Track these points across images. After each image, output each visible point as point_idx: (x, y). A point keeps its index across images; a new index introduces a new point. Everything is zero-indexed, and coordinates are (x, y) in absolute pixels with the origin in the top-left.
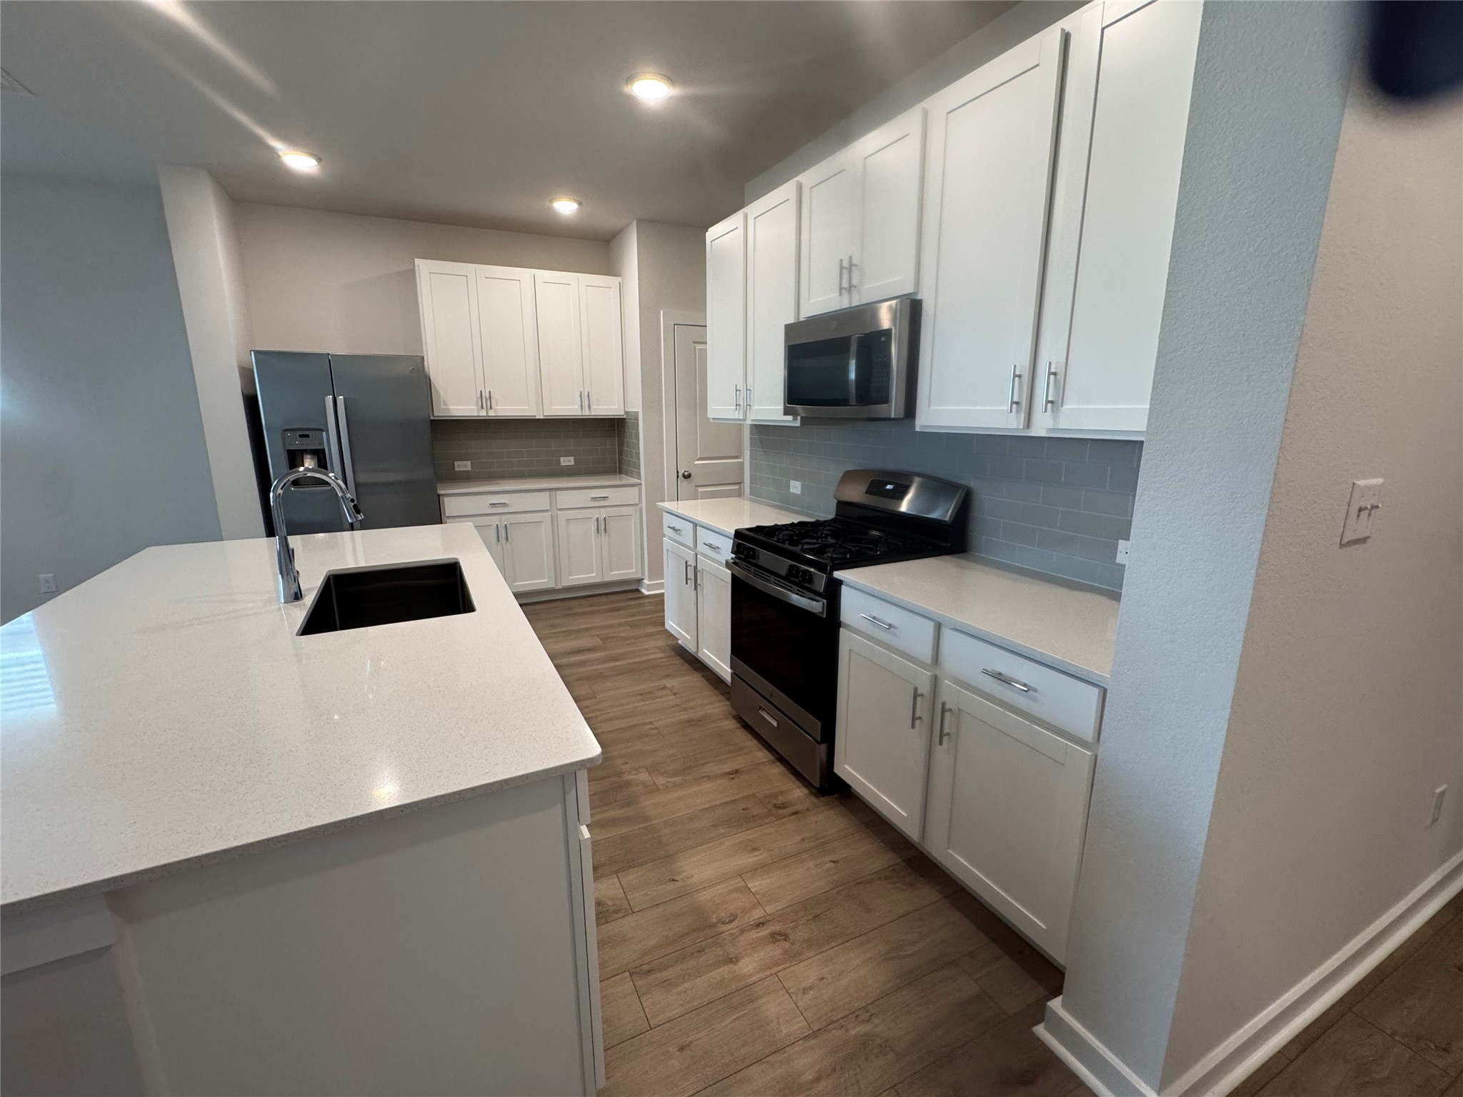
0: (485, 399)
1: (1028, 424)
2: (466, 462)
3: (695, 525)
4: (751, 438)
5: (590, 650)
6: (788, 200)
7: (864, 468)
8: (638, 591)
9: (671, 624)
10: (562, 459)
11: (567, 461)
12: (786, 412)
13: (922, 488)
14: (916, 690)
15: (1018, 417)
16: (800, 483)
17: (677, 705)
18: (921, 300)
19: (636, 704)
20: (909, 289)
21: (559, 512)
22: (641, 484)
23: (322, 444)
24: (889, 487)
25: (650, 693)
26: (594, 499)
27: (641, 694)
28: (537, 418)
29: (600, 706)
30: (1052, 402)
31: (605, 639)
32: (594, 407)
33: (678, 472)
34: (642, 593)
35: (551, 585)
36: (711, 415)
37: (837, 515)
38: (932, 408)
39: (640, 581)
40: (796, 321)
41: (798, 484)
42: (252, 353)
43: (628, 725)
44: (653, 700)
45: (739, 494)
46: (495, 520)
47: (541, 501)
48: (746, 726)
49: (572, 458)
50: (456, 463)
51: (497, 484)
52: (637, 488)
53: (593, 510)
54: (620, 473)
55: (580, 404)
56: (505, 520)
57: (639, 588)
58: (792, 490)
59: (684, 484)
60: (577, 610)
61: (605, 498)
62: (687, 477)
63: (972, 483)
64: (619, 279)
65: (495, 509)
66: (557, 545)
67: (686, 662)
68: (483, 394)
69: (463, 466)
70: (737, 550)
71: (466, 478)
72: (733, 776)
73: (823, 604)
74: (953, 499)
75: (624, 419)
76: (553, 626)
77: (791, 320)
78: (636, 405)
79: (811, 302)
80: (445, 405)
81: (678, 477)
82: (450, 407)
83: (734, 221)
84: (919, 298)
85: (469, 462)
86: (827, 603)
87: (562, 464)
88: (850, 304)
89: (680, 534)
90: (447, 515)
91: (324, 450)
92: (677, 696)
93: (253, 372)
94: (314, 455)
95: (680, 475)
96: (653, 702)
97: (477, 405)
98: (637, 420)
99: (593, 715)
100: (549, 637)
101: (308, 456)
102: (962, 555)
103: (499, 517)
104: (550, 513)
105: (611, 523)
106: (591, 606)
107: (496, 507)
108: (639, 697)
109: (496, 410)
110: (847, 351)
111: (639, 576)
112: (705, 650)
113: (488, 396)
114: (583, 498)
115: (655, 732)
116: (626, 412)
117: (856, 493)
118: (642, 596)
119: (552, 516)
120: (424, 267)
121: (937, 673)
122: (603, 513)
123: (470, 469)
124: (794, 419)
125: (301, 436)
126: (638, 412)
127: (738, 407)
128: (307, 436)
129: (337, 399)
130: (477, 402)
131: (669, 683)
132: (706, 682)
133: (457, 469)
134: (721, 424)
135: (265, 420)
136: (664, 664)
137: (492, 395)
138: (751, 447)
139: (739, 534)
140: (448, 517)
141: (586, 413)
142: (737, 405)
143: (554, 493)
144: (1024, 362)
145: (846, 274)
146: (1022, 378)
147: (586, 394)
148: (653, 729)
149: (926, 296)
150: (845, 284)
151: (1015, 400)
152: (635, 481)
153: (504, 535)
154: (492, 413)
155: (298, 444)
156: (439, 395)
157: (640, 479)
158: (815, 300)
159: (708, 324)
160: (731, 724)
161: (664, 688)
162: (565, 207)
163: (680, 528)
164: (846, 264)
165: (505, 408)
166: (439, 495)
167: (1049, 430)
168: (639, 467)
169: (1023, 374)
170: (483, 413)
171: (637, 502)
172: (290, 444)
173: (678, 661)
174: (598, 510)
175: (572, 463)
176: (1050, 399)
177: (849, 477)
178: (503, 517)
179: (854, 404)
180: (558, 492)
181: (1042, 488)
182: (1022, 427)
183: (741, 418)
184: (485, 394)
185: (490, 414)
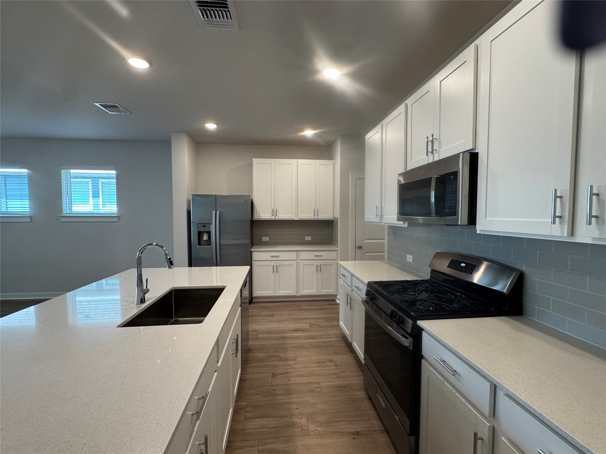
0: (274, 212)
1: (572, 232)
2: (266, 237)
3: (352, 275)
4: (388, 231)
5: (303, 330)
6: (401, 113)
7: (448, 251)
8: (334, 300)
9: (342, 324)
10: (306, 237)
11: (308, 238)
12: (399, 220)
13: (488, 268)
14: (476, 434)
15: (562, 228)
16: (412, 256)
17: (335, 374)
18: (478, 153)
19: (315, 369)
20: (469, 147)
21: (300, 261)
22: (338, 250)
23: (210, 229)
24: (463, 265)
25: (323, 362)
26: (316, 256)
27: (319, 362)
28: (295, 220)
29: (297, 366)
30: (596, 217)
31: (311, 325)
32: (320, 215)
33: (356, 245)
34: (336, 302)
35: (295, 294)
36: (366, 219)
37: (431, 277)
38: (487, 219)
39: (336, 295)
40: (405, 171)
41: (411, 257)
42: (191, 195)
43: (306, 382)
44: (324, 367)
45: (381, 258)
46: (273, 263)
47: (293, 256)
48: (370, 399)
49: (310, 237)
50: (263, 238)
51: (277, 247)
52: (336, 252)
53: (316, 261)
54: (331, 244)
55: (313, 214)
56: (277, 263)
57: (336, 299)
58: (408, 260)
59: (358, 251)
60: (304, 307)
61: (321, 256)
62: (360, 248)
63: (524, 268)
64: (333, 161)
65: (273, 258)
66: (298, 276)
67: (347, 346)
68: (274, 210)
69: (265, 239)
70: (368, 293)
71: (266, 244)
72: (354, 436)
73: (410, 340)
74: (509, 278)
75: (333, 220)
76: (291, 315)
77: (402, 171)
78: (337, 215)
79: (412, 161)
80: (259, 214)
81: (356, 248)
82: (261, 215)
83: (378, 129)
84: (476, 151)
85: (268, 238)
86: (413, 340)
87: (306, 239)
88: (433, 160)
89: (346, 279)
90: (254, 260)
91: (210, 232)
92: (337, 367)
93: (190, 201)
94: (208, 233)
95: (357, 246)
96: (324, 369)
97: (271, 214)
98: (338, 221)
99: (291, 371)
100: (287, 320)
101: (205, 234)
102: (518, 317)
103: (274, 262)
104: (296, 261)
105: (323, 268)
106: (311, 306)
107: (273, 257)
108: (317, 364)
109: (278, 216)
110: (430, 186)
111: (336, 293)
112: (354, 343)
113: (276, 211)
114: (311, 255)
115: (319, 389)
116: (334, 218)
117: (443, 266)
118: (335, 303)
119: (297, 263)
120: (256, 161)
121: (495, 425)
122: (320, 263)
123: (268, 240)
124: (404, 223)
125: (203, 226)
126: (338, 217)
127: (377, 216)
128: (205, 226)
129: (217, 212)
130: (271, 213)
131: (335, 358)
132: (354, 361)
133: (263, 240)
134: (372, 225)
135: (192, 219)
136: (336, 345)
137: (277, 210)
138: (388, 235)
139: (370, 284)
140: (254, 261)
141: (316, 218)
142: (377, 215)
143: (298, 252)
144: (564, 187)
145: (430, 144)
146: (564, 199)
147: (317, 210)
148: (318, 387)
149: (481, 151)
150: (430, 150)
151: (558, 214)
152: (336, 248)
153: (276, 270)
154: (277, 218)
155: (202, 229)
156: (257, 210)
157: (338, 248)
158: (414, 161)
159: (366, 178)
160: (362, 394)
161: (331, 361)
162: (309, 133)
163: (346, 275)
164: (430, 139)
165: (282, 216)
166: (251, 251)
167: (593, 239)
168: (338, 242)
169: (564, 195)
170: (273, 218)
171: (336, 259)
172: (199, 229)
173: (343, 344)
174: (318, 261)
175: (310, 239)
176: (594, 214)
177: (438, 255)
178: (277, 262)
179: (434, 216)
180: (300, 252)
181: (588, 279)
182: (566, 235)
183: (379, 221)
184: (275, 210)
185: (276, 218)
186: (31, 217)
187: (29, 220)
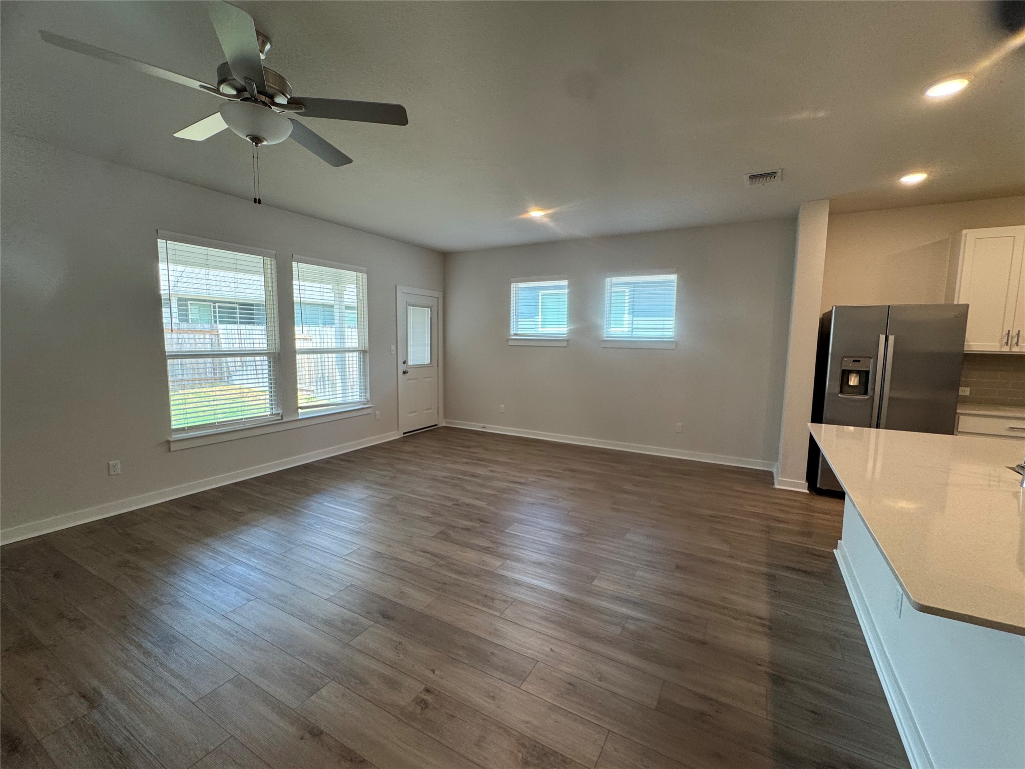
0: (1010, 337)
2: (964, 388)
23: (869, 367)
42: (834, 307)
65: (1012, 433)
68: (1011, 333)
69: (962, 391)
80: (967, 342)
82: (972, 344)
85: (968, 389)
91: (869, 371)
93: (831, 317)
94: (860, 374)
97: (1005, 342)
101: (854, 375)
109: (1020, 347)
120: (971, 235)
123: (967, 394)
125: (854, 361)
128: (859, 361)
129: (890, 337)
130: (1005, 338)
135: (832, 350)
137: (1020, 333)
154: (1016, 349)
155: (850, 366)
170: (1009, 349)
172: (845, 366)
184: (1014, 333)
185: (1013, 350)
186: (567, 341)
187: (565, 344)
